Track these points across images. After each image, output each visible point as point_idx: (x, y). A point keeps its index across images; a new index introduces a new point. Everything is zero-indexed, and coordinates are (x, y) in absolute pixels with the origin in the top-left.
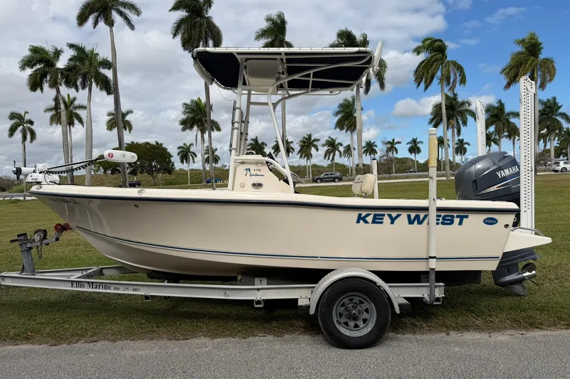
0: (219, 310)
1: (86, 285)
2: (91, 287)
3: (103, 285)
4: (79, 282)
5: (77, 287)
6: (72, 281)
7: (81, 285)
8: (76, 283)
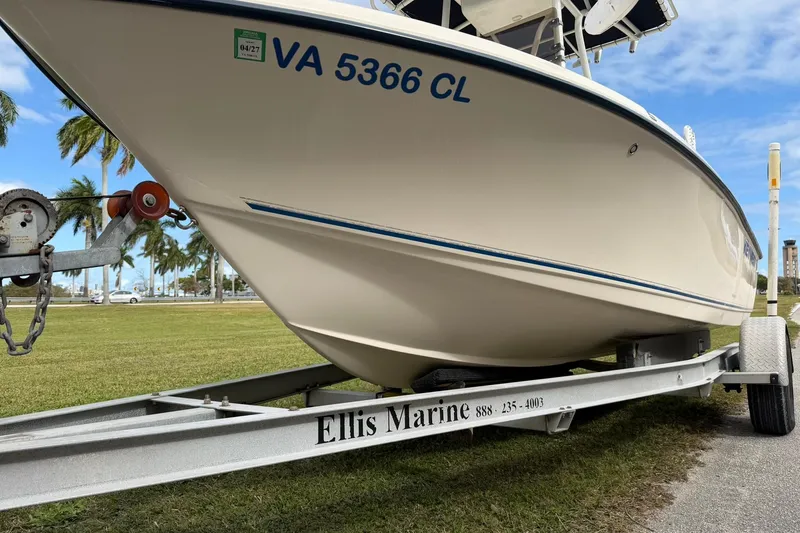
1: (382, 420)
2: (402, 424)
3: (445, 407)
4: (351, 413)
5: (343, 437)
6: (321, 418)
7: (361, 422)
8: (338, 422)
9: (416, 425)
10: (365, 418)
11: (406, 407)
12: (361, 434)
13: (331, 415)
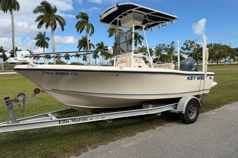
0: (118, 123)
1: (70, 121)
2: (74, 121)
3: (83, 119)
4: (65, 120)
5: (63, 123)
6: (59, 121)
7: (66, 121)
8: (62, 121)
9: (77, 121)
10: (67, 121)
11: (75, 119)
12: (66, 123)
13: (61, 120)
